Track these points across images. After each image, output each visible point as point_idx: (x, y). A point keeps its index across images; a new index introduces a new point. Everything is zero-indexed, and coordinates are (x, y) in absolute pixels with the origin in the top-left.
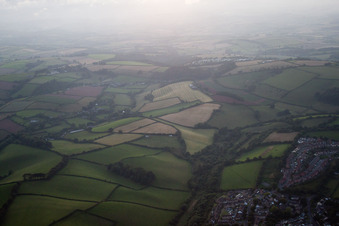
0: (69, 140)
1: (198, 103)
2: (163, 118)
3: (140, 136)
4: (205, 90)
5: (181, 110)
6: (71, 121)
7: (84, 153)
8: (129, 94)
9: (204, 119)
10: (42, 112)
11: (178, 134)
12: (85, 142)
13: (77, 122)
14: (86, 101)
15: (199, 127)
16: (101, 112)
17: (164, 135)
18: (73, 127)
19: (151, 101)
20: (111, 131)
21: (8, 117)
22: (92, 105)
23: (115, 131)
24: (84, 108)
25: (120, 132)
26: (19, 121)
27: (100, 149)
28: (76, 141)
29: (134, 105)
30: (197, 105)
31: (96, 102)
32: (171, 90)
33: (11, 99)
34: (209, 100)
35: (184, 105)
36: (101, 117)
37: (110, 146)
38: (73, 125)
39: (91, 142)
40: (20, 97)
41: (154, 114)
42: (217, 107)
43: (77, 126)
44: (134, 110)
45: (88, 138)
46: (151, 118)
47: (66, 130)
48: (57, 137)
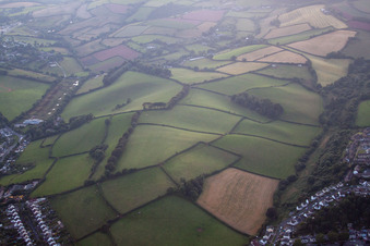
0: (189, 68)
1: (331, 30)
2: (290, 45)
3: (265, 65)
4: (339, 15)
5: (311, 37)
6: (190, 48)
7: (206, 82)
8: (252, 19)
9: (338, 47)
10: (159, 37)
11: (308, 64)
12: (206, 70)
13: (197, 49)
14: (205, 27)
15: (332, 56)
16: (223, 38)
17: (292, 64)
18: (193, 54)
19: (278, 27)
20: (234, 59)
21: (124, 43)
22: (212, 30)
23: (239, 59)
24: (204, 34)
25: (244, 61)
26: (135, 46)
27: (223, 78)
28: (196, 69)
29: (258, 31)
30: (330, 32)
31: (216, 27)
32: (300, 15)
33: (125, 24)
34: (343, 26)
35: (314, 32)
36: (223, 44)
37: (233, 76)
38: (193, 52)
39: (212, 70)
40: (135, 21)
41: (281, 41)
42: (352, 34)
43: (197, 53)
44: (259, 37)
45: (209, 67)
46: (278, 45)
47: (184, 57)
48: (175, 64)
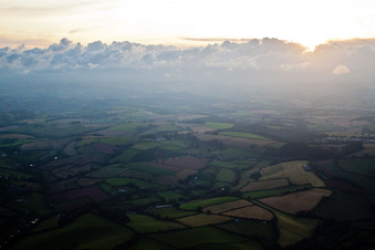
0: (152, 215)
1: (308, 187)
2: (263, 200)
3: (228, 219)
4: (319, 173)
5: (285, 194)
6: (161, 195)
7: (159, 232)
8: (235, 170)
9: (310, 206)
10: (133, 181)
11: (275, 220)
12: (167, 219)
13: (168, 196)
14: (184, 174)
15: (300, 215)
16: (198, 187)
17: (257, 220)
18: (163, 201)
19: (257, 180)
20: (199, 210)
21: (97, 184)
22: (190, 178)
23: (205, 210)
24: (181, 182)
25: (209, 213)
26: (107, 188)
27: (179, 229)
28: (158, 218)
29: (236, 183)
30: (306, 189)
31: (195, 175)
32: (282, 169)
33: (107, 164)
34: (321, 184)
35: (291, 188)
36: (196, 193)
37: (191, 228)
38: (164, 199)
39: (173, 220)
40: (117, 162)
41: (252, 195)
42: (328, 193)
43: (167, 200)
44: (234, 189)
45: (170, 216)
46: (249, 199)
47: (154, 204)
48: (140, 210)
